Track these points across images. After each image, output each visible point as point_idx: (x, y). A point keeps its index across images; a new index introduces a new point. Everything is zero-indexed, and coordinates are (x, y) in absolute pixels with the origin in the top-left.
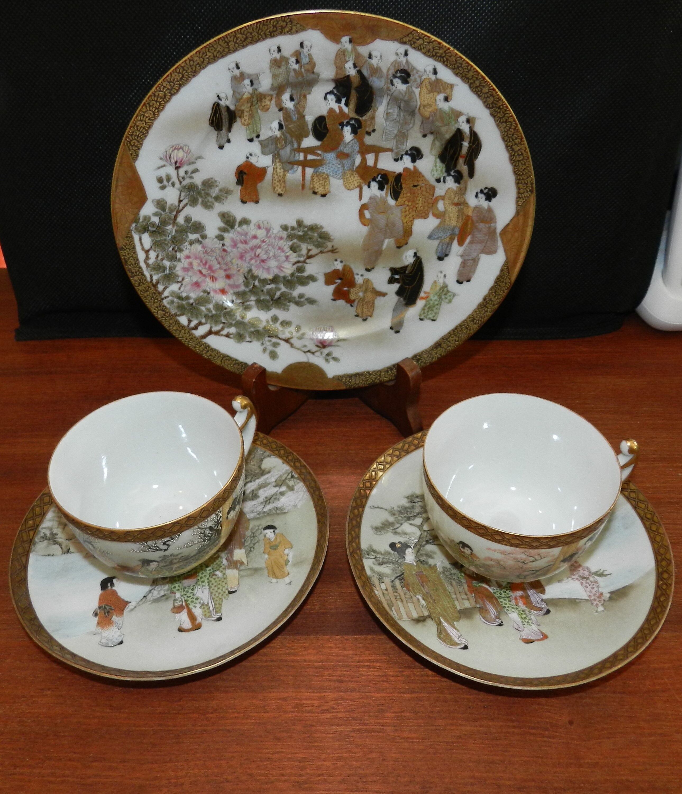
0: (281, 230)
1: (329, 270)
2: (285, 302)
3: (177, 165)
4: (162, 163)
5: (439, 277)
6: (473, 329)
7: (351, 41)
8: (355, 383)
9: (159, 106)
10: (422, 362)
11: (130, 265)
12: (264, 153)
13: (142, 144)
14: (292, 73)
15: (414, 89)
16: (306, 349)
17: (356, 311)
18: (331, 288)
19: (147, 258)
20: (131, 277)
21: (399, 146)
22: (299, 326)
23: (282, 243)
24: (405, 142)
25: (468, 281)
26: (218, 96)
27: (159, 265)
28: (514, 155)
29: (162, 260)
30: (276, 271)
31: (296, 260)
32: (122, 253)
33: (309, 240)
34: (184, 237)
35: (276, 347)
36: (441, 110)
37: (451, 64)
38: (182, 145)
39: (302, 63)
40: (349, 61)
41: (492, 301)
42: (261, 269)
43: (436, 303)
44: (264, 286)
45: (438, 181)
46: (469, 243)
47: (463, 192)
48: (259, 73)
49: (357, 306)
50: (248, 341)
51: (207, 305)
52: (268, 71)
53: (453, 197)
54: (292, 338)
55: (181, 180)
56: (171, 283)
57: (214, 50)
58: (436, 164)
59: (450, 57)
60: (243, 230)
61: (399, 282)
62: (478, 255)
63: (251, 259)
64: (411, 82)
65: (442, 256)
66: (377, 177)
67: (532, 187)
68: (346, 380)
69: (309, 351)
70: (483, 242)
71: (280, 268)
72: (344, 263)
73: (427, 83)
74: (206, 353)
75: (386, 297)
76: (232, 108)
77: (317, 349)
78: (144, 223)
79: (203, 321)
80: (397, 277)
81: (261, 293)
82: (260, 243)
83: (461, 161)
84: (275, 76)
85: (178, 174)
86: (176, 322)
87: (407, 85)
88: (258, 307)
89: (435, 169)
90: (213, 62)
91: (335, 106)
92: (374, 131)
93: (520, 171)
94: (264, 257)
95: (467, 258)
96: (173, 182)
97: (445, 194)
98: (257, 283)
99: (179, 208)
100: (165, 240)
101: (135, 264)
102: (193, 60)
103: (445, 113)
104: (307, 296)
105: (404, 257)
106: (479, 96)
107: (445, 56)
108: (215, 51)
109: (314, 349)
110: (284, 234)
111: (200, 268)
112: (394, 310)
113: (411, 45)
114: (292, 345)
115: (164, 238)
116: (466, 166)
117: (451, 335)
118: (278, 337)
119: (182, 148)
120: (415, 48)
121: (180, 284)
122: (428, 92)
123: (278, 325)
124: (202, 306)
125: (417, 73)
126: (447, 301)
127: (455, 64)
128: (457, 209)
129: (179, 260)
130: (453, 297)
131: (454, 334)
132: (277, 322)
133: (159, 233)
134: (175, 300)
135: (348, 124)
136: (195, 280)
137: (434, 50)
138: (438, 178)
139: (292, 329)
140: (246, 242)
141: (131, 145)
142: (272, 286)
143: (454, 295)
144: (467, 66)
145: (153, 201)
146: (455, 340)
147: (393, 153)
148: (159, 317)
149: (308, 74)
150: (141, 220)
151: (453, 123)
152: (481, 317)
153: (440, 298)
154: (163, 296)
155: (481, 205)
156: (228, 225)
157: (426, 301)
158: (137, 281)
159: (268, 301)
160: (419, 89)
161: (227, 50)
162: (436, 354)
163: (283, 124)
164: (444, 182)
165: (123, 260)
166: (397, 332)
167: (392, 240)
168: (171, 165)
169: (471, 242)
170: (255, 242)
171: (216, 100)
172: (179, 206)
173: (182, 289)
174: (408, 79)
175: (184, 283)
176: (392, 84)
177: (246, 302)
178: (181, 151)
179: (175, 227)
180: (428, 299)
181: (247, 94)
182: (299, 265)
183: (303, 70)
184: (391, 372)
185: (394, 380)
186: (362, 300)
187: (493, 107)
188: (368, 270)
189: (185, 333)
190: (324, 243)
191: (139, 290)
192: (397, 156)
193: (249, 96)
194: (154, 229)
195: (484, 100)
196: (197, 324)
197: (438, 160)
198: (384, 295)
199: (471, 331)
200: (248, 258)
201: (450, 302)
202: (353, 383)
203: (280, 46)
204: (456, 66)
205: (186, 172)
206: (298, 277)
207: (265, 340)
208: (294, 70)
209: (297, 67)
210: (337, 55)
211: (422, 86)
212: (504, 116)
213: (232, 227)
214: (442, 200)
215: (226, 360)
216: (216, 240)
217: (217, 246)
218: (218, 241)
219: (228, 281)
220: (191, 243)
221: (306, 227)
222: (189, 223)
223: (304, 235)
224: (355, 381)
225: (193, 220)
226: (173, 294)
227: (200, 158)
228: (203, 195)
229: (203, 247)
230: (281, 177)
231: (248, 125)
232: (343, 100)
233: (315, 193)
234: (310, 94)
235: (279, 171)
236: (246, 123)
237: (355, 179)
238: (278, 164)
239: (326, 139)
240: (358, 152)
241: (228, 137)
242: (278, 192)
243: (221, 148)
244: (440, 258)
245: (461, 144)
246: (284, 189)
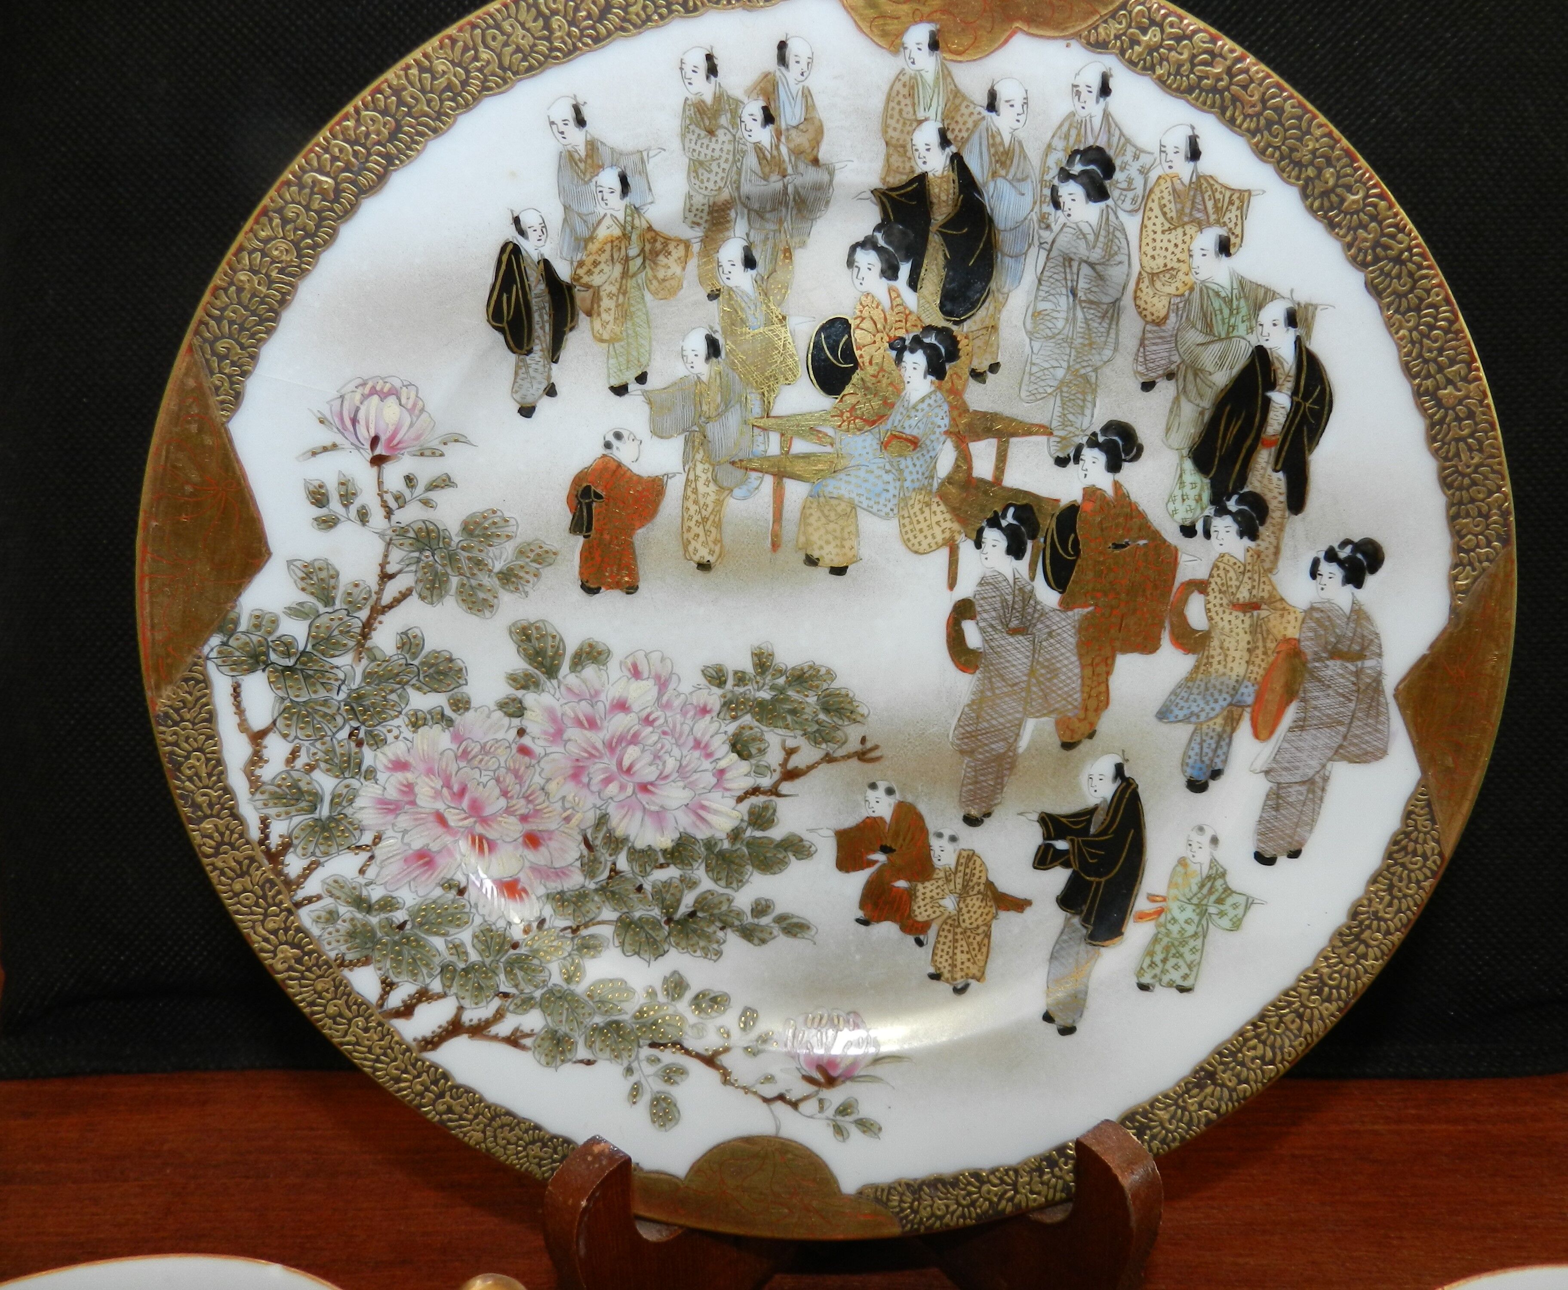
0: (703, 681)
1: (849, 821)
2: (710, 930)
3: (380, 450)
4: (326, 436)
5: (1195, 846)
6: (1322, 1018)
7: (934, 45)
8: (933, 1215)
9: (318, 226)
10: (1153, 1137)
11: (190, 779)
12: (659, 432)
13: (254, 357)
14: (751, 161)
15: (1123, 216)
16: (770, 1091)
17: (933, 961)
19: (257, 759)
20: (191, 821)
21: (1070, 417)
22: (754, 1011)
23: (705, 727)
24: (1089, 405)
25: (1295, 854)
26: (517, 221)
27: (295, 785)
28: (1441, 422)
29: (310, 768)
30: (685, 822)
31: (748, 783)
32: (164, 734)
33: (789, 718)
34: (393, 697)
35: (675, 1083)
36: (1206, 291)
37: (1246, 116)
38: (397, 384)
39: (783, 126)
40: (926, 119)
41: (1379, 919)
42: (639, 815)
43: (1191, 930)
44: (645, 874)
45: (1188, 531)
46: (1291, 730)
47: (1267, 565)
48: (648, 150)
49: (938, 942)
50: (581, 1061)
51: (452, 931)
52: (675, 144)
53: (1234, 583)
54: (727, 1050)
55: (393, 504)
56: (334, 849)
57: (501, 38)
58: (1181, 476)
59: (1245, 87)
60: (584, 681)
61: (1066, 865)
62: (1324, 766)
63: (607, 781)
64: (1115, 193)
65: (1203, 778)
66: (1004, 516)
67: (1506, 524)
68: (901, 1201)
69: (781, 1097)
70: (1340, 723)
71: (698, 810)
72: (898, 797)
73: (1165, 194)
74: (433, 1103)
75: (1028, 911)
76: (564, 272)
77: (808, 1089)
78: (255, 639)
79: (436, 986)
80: (1061, 845)
81: (634, 896)
82: (636, 728)
83: (1264, 458)
84: (697, 167)
85: (380, 483)
86: (337, 988)
87: (1102, 204)
88: (622, 944)
89: (1178, 493)
90: (498, 86)
91: (879, 286)
92: (994, 368)
93: (1464, 475)
94: (648, 774)
95: (1286, 778)
96: (363, 507)
97: (1211, 576)
98: (622, 863)
99: (379, 599)
100: (325, 703)
101: (210, 775)
102: (430, 70)
103: (1217, 294)
104: (779, 909)
105: (1084, 778)
106: (1331, 225)
107: (1227, 88)
108: (506, 44)
109: (799, 1089)
110: (714, 697)
111: (440, 806)
112: (1053, 957)
113: (1122, 52)
114: (726, 1077)
115: (322, 694)
116: (1280, 475)
117: (1246, 1040)
118: (682, 1048)
119: (394, 392)
120: (1132, 64)
121: (364, 856)
122: (1167, 225)
123: (684, 1006)
124: (437, 934)
125: (1136, 157)
126: (1225, 922)
127: (1259, 115)
128: (1248, 621)
129: (370, 774)
130: (1247, 908)
131: (1257, 1036)
132: (680, 996)
133: (307, 677)
134: (344, 910)
135: (917, 342)
136: (417, 843)
137: (1193, 65)
138: (1187, 523)
139: (730, 1019)
140: (592, 724)
141: (214, 353)
142: (672, 872)
143: (1249, 903)
144: (1300, 118)
145: (290, 563)
146: (1262, 1058)
147: (1052, 439)
148: (279, 967)
149: (801, 167)
150: (243, 626)
151: (1242, 329)
152: (1348, 976)
153: (1203, 912)
154: (300, 895)
155: (1329, 601)
156: (540, 666)
157: (1158, 926)
158: (211, 837)
159: (655, 924)
160: (1138, 218)
161: (543, 46)
162: (1201, 1106)
163: (721, 342)
164: (1207, 534)
165: (165, 760)
166: (1067, 1031)
167: (1047, 724)
168: (357, 448)
169: (1300, 726)
170: (620, 723)
171: (511, 234)
172: (380, 592)
173: (371, 873)
174: (1107, 183)
175: (380, 851)
176: (1057, 205)
177: (586, 925)
178: (392, 400)
179: (364, 662)
180: (1162, 919)
181: (608, 221)
182: (758, 800)
183: (784, 149)
184: (1052, 1172)
185: (1062, 1202)
186: (953, 922)
187: (1377, 259)
188: (971, 821)
189: (366, 1030)
190: (836, 728)
191: (215, 868)
192: (1062, 449)
193: (617, 232)
194: (290, 662)
195: (1349, 238)
196: (411, 997)
197: (1188, 465)
198: (1019, 905)
199: (1315, 1027)
200: (598, 778)
201: (1236, 925)
202: (925, 1213)
203: (715, 54)
204: (1262, 122)
205: (409, 480)
206: (752, 844)
207: (637, 1058)
208: (758, 149)
209: (764, 136)
210: (889, 99)
211: (1150, 204)
212: (1411, 291)
213: (551, 671)
214: (1201, 592)
215: (502, 1126)
216: (499, 714)
217: (500, 735)
218: (506, 720)
219: (531, 856)
220: (417, 722)
221: (781, 673)
222: (415, 656)
223: (774, 700)
224: (931, 1206)
225: (428, 648)
226: (336, 887)
227: (457, 439)
228: (465, 564)
229: (458, 738)
230: (710, 509)
231: (611, 341)
232: (905, 269)
233: (811, 561)
234: (803, 244)
235: (702, 489)
236: (606, 336)
237: (935, 519)
238: (700, 467)
239: (848, 389)
240: (948, 433)
241: (549, 377)
242: (697, 558)
243: (527, 411)
244: (1197, 786)
245: (1267, 403)
246: (717, 549)
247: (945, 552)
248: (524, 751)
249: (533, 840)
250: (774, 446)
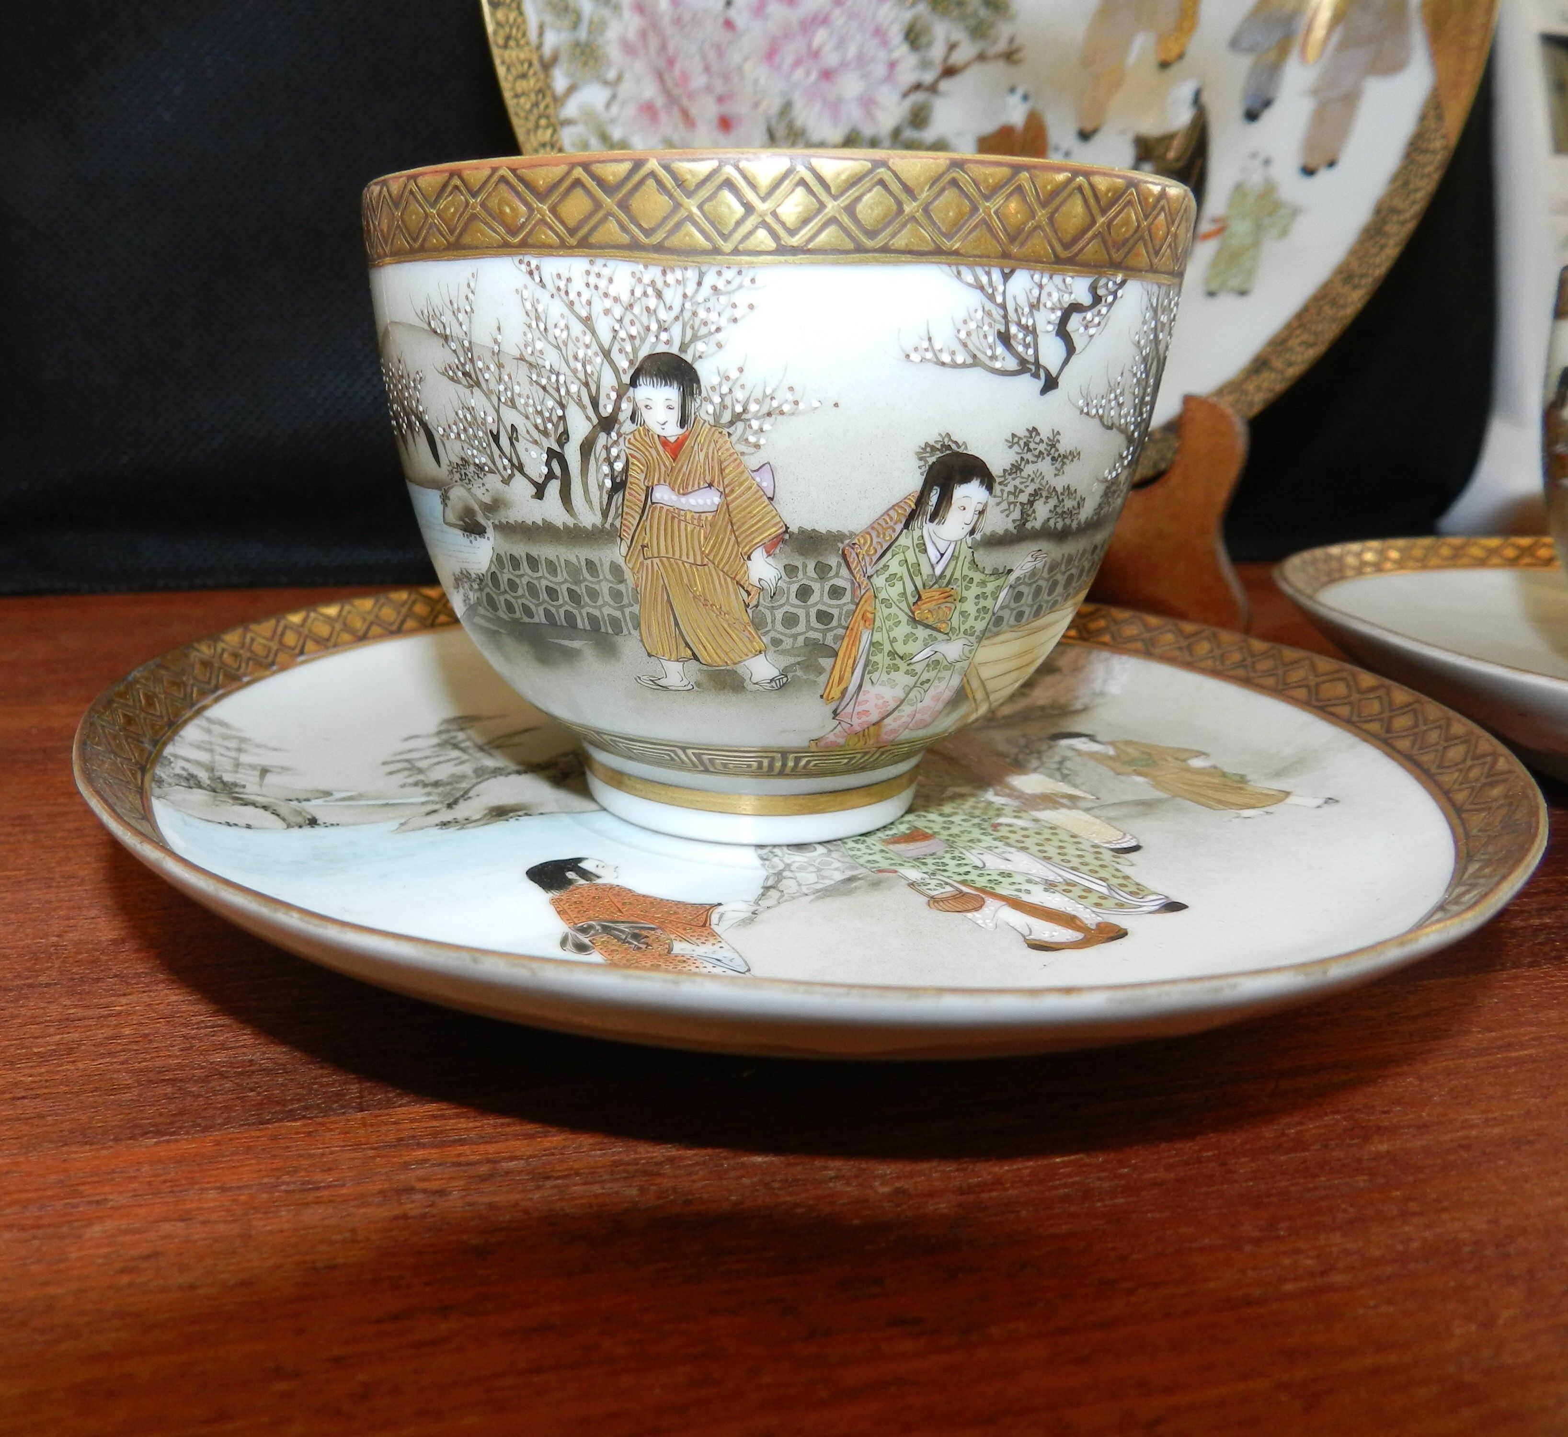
5: (1251, 169)
6: (1352, 303)
25: (1332, 165)
30: (856, 116)
31: (914, 77)
33: (956, 9)
42: (819, 105)
43: (1249, 241)
46: (1337, 49)
56: (587, 76)
62: (1358, 81)
63: (797, 64)
65: (1256, 108)
70: (1374, 40)
71: (868, 103)
72: (1030, 105)
94: (831, 59)
95: (1329, 95)
105: (1170, 102)
121: (610, 91)
126: (1276, 231)
129: (617, 7)
130: (1293, 218)
131: (1302, 326)
134: (592, 140)
136: (645, 94)
143: (1295, 212)
146: (1305, 343)
153: (1259, 225)
154: (564, 113)
157: (1222, 241)
162: (1259, 389)
169: (1343, 46)
173: (614, 110)
175: (621, 91)
180: (1224, 235)
182: (918, 97)
188: (1084, 137)
190: (993, 24)
200: (789, 60)
201: (1284, 233)
226: (589, 116)
244: (1252, 116)
248: (729, 24)
249: (725, 123)
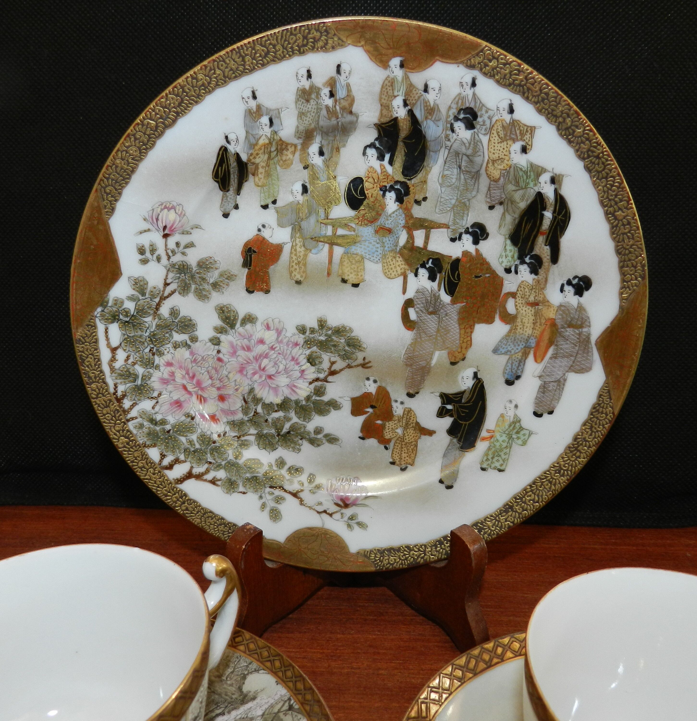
0: (296, 332)
1: (357, 394)
2: (296, 440)
3: (167, 232)
4: (146, 226)
5: (508, 409)
6: (560, 483)
7: (402, 66)
8: (389, 563)
9: (148, 141)
10: (485, 533)
11: (88, 366)
12: (281, 225)
13: (120, 194)
14: (324, 112)
15: (481, 136)
16: (321, 509)
17: (392, 456)
18: (360, 420)
19: (113, 359)
20: (88, 384)
21: (458, 221)
22: (314, 475)
23: (297, 352)
24: (466, 215)
25: (551, 413)
26: (226, 137)
27: (128, 371)
28: (617, 226)
29: (134, 364)
30: (287, 392)
31: (314, 376)
32: (78, 347)
33: (333, 348)
34: (167, 335)
35: (280, 503)
36: (516, 168)
37: (533, 96)
38: (175, 204)
39: (338, 98)
40: (398, 96)
41: (586, 441)
42: (267, 388)
43: (505, 445)
44: (269, 414)
45: (508, 271)
46: (551, 358)
47: (542, 286)
48: (281, 108)
49: (394, 448)
50: (241, 492)
51: (189, 435)
52: (292, 106)
53: (528, 294)
54: (302, 491)
55: (170, 254)
56: (142, 398)
57: (225, 65)
58: (505, 247)
59: (533, 84)
60: (246, 331)
61: (451, 416)
62: (564, 374)
63: (254, 374)
64: (478, 127)
65: (512, 379)
66: (428, 263)
67: (643, 270)
68: (375, 557)
69: (325, 512)
70: (572, 356)
71: (292, 387)
72: (378, 384)
73: (499, 127)
74: (180, 506)
75: (434, 436)
76: (244, 157)
77: (337, 508)
78: (115, 309)
79: (182, 457)
80: (449, 407)
81: (264, 424)
82: (267, 351)
83: (541, 240)
84: (301, 115)
85: (166, 245)
86: (143, 456)
87: (472, 131)
88: (258, 444)
89: (504, 254)
90: (222, 84)
91: (376, 164)
92: (425, 199)
93: (626, 249)
94: (271, 371)
95: (548, 379)
96: (159, 255)
97: (518, 290)
98: (259, 409)
99: (163, 294)
100: (141, 336)
101: (95, 365)
102: (196, 79)
103: (521, 169)
104: (326, 432)
105: (460, 378)
106: (570, 142)
107: (525, 85)
108: (226, 68)
109: (333, 508)
110: (301, 339)
111: (185, 382)
112: (445, 456)
113: (481, 70)
114: (302, 502)
115: (140, 333)
116: (548, 247)
117: (527, 492)
118: (283, 489)
119: (173, 208)
120: (485, 74)
121: (154, 401)
122: (500, 140)
123: (284, 472)
124: (183, 436)
125: (487, 112)
126: (520, 442)
127: (538, 96)
128: (533, 311)
129: (157, 367)
130: (529, 436)
131: (532, 491)
132: (283, 467)
133: (134, 326)
134: (146, 423)
135: (392, 188)
136: (175, 397)
137: (511, 75)
138: (508, 267)
139: (304, 478)
140: (249, 349)
141: (105, 192)
142: (280, 414)
143: (531, 433)
144: (556, 98)
145: (129, 278)
146: (533, 500)
147: (449, 230)
148: (120, 446)
149: (345, 115)
150: (110, 304)
151: (531, 184)
152: (572, 466)
153: (510, 437)
154: (129, 416)
155: (568, 303)
156: (228, 324)
157: (490, 443)
158: (95, 391)
159: (273, 436)
160: (487, 137)
161: (241, 68)
162: (506, 521)
163: (308, 187)
164: (516, 272)
165: (78, 358)
166: (449, 487)
167: (444, 353)
168: (158, 231)
169: (555, 357)
170: (260, 349)
171: (224, 143)
172: (164, 291)
173: (157, 408)
174: (474, 122)
175: (161, 400)
176: (453, 131)
177: (243, 436)
178: (172, 211)
179: (157, 320)
180: (492, 440)
181: (264, 137)
182: (319, 384)
183: (338, 108)
184: (441, 547)
185: (445, 559)
186: (401, 439)
187: (589, 157)
188: (410, 395)
189: (154, 474)
190: (353, 353)
191: (96, 404)
192: (453, 235)
193: (267, 141)
194: (127, 319)
195: (577, 147)
196: (172, 461)
197: (509, 242)
198: (430, 433)
199: (557, 486)
201: (525, 443)
202: (385, 562)
203: (311, 70)
204: (540, 98)
205: (178, 244)
206: (315, 403)
207: (264, 492)
208: (327, 107)
209: (329, 102)
210: (383, 87)
211: (493, 131)
212: (604, 170)
213: (232, 326)
214: (513, 298)
215: (208, 517)
216: (210, 344)
217: (210, 353)
218: (213, 346)
219: (221, 405)
220: (176, 346)
221: (330, 329)
222: (176, 318)
223: (326, 340)
224: (388, 559)
225: (181, 315)
226: (143, 414)
227: (197, 227)
228: (198, 280)
229: (192, 353)
230: (301, 258)
231: (262, 186)
232: (387, 157)
233: (344, 281)
234: (344, 146)
235: (298, 249)
236: (260, 184)
237: (397, 264)
238: (298, 240)
239: (362, 208)
240: (404, 227)
241: (236, 201)
242: (295, 279)
243: (226, 215)
244: (509, 382)
245: (542, 216)
246: (304, 275)
247: (402, 278)
248: (220, 360)
249: (222, 398)
250: (329, 231)
